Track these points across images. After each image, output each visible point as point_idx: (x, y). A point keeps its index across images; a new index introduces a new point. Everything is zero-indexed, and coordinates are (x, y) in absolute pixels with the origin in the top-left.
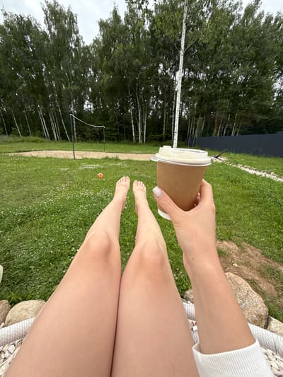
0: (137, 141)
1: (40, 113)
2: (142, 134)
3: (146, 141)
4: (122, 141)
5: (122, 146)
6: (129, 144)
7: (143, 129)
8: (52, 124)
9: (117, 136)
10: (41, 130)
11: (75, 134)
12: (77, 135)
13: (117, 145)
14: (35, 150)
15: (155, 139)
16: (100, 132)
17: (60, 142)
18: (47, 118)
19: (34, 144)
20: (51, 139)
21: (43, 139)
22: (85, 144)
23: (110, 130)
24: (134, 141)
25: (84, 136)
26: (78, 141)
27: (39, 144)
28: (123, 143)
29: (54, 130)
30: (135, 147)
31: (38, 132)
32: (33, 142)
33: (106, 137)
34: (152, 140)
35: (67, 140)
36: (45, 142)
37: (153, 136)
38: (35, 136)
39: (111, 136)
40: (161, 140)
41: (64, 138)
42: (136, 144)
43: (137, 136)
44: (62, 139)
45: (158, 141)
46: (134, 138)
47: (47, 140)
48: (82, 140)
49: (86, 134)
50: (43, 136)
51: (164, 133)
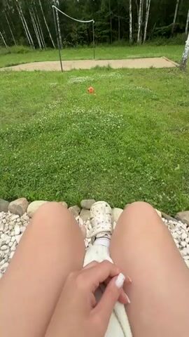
0: (135, 39)
1: (20, 12)
2: (143, 28)
3: (147, 37)
4: (116, 42)
5: (115, 49)
6: (123, 45)
7: (144, 19)
8: (34, 25)
9: (109, 34)
10: (23, 35)
11: (60, 37)
12: (63, 40)
13: (108, 49)
14: (23, 63)
15: (160, 34)
16: (88, 30)
17: (46, 50)
18: (28, 17)
19: (20, 55)
20: (36, 48)
21: (28, 49)
22: (72, 50)
23: (101, 26)
24: (131, 40)
25: (70, 39)
26: (64, 47)
28: (116, 46)
29: (37, 33)
30: (131, 49)
31: (22, 39)
32: (19, 52)
33: (95, 38)
34: (156, 35)
35: (53, 47)
36: (31, 52)
37: (157, 28)
38: (19, 45)
39: (102, 35)
40: (168, 35)
41: (48, 45)
42: (133, 44)
43: (135, 32)
44: (47, 47)
45: (164, 37)
46: (131, 36)
47: (32, 49)
48: (69, 45)
49: (72, 35)
50: (27, 44)
51: (174, 21)
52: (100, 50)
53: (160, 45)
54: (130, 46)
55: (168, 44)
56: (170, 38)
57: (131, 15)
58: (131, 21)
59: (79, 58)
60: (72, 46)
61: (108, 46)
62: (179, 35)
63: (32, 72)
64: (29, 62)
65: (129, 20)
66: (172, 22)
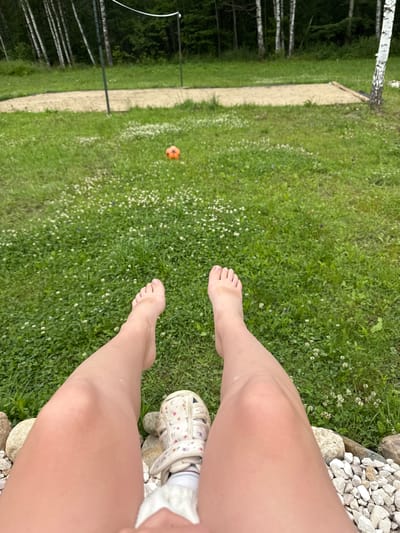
0: (270, 47)
2: (285, 26)
3: (297, 44)
4: (228, 53)
5: (228, 67)
6: (245, 59)
8: (51, 21)
9: (214, 37)
10: (26, 39)
11: (107, 43)
12: (112, 46)
13: (213, 67)
14: (21, 96)
15: (323, 38)
16: (167, 29)
17: (73, 69)
19: (16, 79)
20: (51, 64)
21: (33, 66)
22: (132, 69)
23: (195, 22)
24: (262, 49)
26: (115, 63)
27: (26, 80)
28: (230, 60)
29: (55, 36)
30: (263, 67)
31: (20, 47)
32: (12, 74)
33: (184, 45)
34: (315, 40)
35: (89, 62)
36: (39, 72)
37: (315, 27)
38: (15, 58)
39: (198, 39)
40: (340, 38)
41: (80, 57)
42: (266, 56)
43: (269, 34)
44: (78, 61)
45: (332, 44)
46: (260, 42)
47: (41, 66)
48: (125, 58)
49: (133, 39)
50: (32, 56)
51: (351, 15)
52: (192, 68)
53: (325, 58)
54: (260, 60)
55: (341, 56)
56: (346, 46)
57: (258, 3)
58: (259, 14)
59: (147, 84)
60: (133, 61)
61: (211, 62)
62: (363, 40)
63: (40, 115)
64: (34, 94)
65: (255, 12)
66: (347, 15)
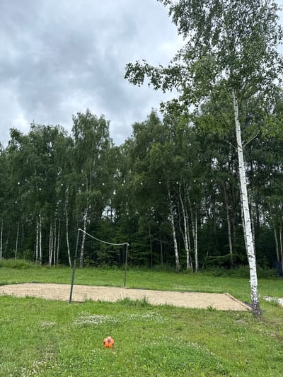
0: (184, 266)
1: (39, 226)
2: (192, 254)
3: (200, 265)
4: (157, 267)
5: (157, 275)
6: (168, 271)
7: (192, 246)
8: (51, 239)
9: (149, 256)
10: (33, 248)
11: (82, 254)
12: (85, 256)
13: (147, 274)
14: (14, 283)
15: (216, 263)
16: (121, 249)
17: (56, 268)
18: (46, 232)
19: (16, 271)
20: (43, 263)
21: (31, 264)
22: (94, 271)
23: (138, 247)
24: (179, 267)
25: (95, 257)
26: (84, 266)
27: (23, 271)
28: (158, 271)
29: (51, 247)
30: (180, 278)
31: (28, 252)
32: (15, 267)
33: (129, 260)
34: (212, 264)
35: (68, 264)
36: (32, 268)
37: (211, 257)
38: (21, 258)
39: (139, 256)
40: (227, 265)
41: (63, 260)
42: (181, 271)
43: (182, 257)
44: (60, 263)
45: (223, 267)
46: (177, 262)
47: (38, 264)
48: (91, 264)
49: (98, 253)
50: (32, 258)
51: (231, 252)
52: (133, 274)
53: (219, 275)
54: (177, 273)
55: (229, 275)
56: (231, 270)
57: (175, 241)
58: (176, 246)
59: (102, 282)
60: (96, 266)
61: (146, 271)
62: (241, 267)
63: (22, 299)
64: (24, 283)
65: (173, 245)
66: (229, 252)
